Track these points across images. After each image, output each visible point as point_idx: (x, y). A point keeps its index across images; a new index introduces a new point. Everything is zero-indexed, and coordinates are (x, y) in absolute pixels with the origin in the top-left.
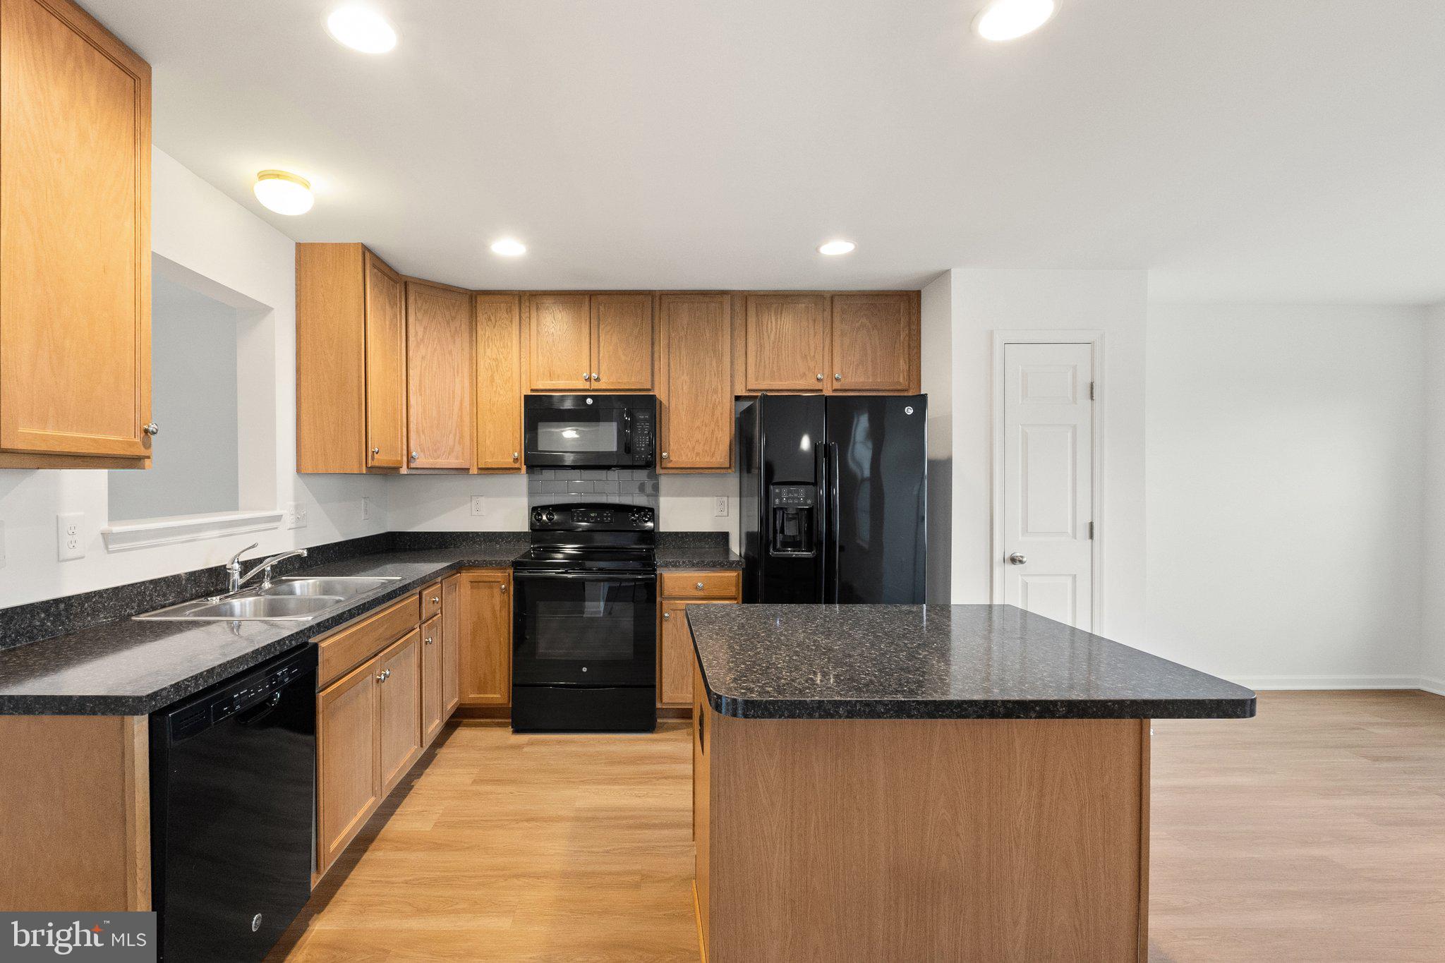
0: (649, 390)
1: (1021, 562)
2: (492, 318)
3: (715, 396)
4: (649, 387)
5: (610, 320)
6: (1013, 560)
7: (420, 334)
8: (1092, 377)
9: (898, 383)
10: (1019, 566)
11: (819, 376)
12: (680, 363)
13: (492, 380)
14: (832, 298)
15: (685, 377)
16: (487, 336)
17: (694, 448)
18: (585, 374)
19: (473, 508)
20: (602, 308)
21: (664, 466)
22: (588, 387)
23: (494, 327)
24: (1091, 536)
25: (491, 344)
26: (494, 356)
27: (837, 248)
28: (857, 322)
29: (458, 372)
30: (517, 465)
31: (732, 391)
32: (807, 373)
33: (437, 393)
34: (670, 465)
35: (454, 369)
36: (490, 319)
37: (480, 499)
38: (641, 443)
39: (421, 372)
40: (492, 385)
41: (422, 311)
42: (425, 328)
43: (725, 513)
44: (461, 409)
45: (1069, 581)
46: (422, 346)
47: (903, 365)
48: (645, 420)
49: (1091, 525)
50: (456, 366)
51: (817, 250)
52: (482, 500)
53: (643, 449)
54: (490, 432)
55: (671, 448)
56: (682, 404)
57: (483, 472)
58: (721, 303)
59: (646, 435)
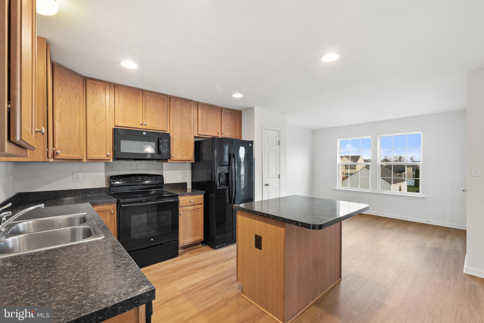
0: (166, 131)
1: (269, 185)
2: (95, 91)
3: (188, 136)
4: (166, 130)
5: (151, 102)
6: (266, 185)
7: (60, 92)
8: (279, 140)
9: (237, 136)
10: (268, 186)
11: (219, 132)
12: (177, 122)
13: (95, 119)
14: (221, 109)
15: (178, 128)
16: (92, 98)
17: (181, 153)
18: (141, 122)
19: (75, 178)
20: (147, 97)
21: (171, 159)
22: (142, 128)
23: (96, 95)
24: (279, 178)
25: (94, 103)
26: (96, 109)
27: (237, 95)
28: (228, 117)
29: (78, 113)
30: (108, 158)
31: (194, 135)
32: (215, 131)
33: (68, 122)
34: (174, 159)
35: (76, 112)
36: (94, 91)
37: (78, 173)
38: (164, 151)
39: (60, 111)
40: (95, 121)
41: (61, 80)
42: (62, 89)
43: (186, 176)
44: (79, 130)
45: (275, 189)
46: (61, 98)
47: (238, 131)
48: (166, 142)
49: (279, 175)
50: (77, 111)
51: (232, 95)
52: (80, 174)
53: (165, 153)
54: (94, 143)
55: (174, 153)
56: (178, 137)
57: (89, 161)
58: (191, 104)
59: (167, 148)
